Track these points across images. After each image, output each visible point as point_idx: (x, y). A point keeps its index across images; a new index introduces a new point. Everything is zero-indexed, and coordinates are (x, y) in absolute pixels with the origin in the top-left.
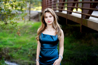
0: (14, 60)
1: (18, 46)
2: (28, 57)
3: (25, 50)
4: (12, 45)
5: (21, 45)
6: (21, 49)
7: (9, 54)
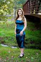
0: (6, 44)
1: (8, 36)
2: (14, 42)
3: (12, 38)
4: (5, 35)
5: (10, 35)
6: (10, 37)
7: (3, 40)
